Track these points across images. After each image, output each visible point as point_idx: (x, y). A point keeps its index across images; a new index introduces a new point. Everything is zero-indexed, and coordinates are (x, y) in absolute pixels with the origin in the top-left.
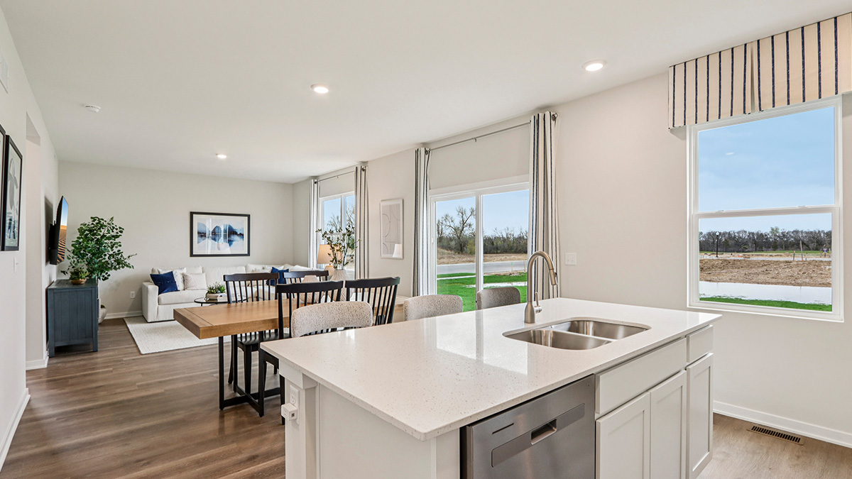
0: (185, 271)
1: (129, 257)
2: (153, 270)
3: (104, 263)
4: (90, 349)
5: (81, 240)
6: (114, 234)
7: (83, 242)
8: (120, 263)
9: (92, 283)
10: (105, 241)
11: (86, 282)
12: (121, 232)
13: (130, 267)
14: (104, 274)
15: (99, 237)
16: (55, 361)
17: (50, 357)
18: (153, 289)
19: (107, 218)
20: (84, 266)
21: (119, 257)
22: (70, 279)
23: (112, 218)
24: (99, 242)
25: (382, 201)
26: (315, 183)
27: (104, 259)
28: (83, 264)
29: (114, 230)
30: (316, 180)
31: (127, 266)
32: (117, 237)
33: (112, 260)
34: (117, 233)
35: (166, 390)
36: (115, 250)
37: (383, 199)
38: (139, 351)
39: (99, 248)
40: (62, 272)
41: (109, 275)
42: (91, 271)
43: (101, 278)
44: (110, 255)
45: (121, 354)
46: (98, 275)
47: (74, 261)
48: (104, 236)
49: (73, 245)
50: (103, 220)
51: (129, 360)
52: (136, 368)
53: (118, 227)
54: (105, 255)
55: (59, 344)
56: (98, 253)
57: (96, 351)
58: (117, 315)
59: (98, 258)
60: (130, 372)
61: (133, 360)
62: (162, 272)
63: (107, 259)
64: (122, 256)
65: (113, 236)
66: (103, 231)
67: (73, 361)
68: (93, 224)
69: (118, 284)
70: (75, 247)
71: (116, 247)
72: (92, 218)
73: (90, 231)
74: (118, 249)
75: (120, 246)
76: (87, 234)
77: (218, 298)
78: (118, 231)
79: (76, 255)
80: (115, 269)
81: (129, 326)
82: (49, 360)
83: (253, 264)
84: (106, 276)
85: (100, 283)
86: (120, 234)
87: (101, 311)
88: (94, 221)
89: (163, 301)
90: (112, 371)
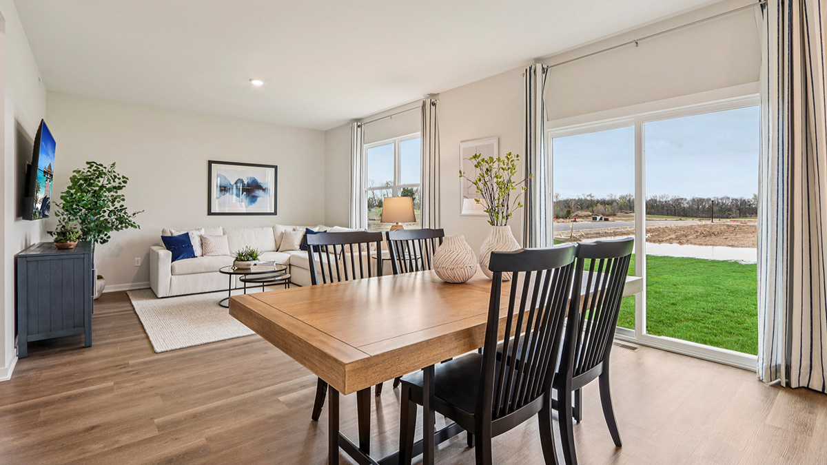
0: (203, 232)
1: (134, 214)
2: (163, 231)
3: (102, 222)
4: (80, 343)
5: (73, 191)
6: (116, 184)
7: (76, 193)
8: (123, 222)
9: (86, 246)
10: (105, 194)
11: (77, 246)
12: (125, 182)
13: (136, 227)
14: (102, 236)
15: (97, 188)
16: (26, 365)
17: (21, 358)
18: (165, 254)
19: (107, 164)
20: (76, 225)
21: (122, 214)
22: (55, 241)
23: (114, 164)
24: (96, 195)
25: (462, 142)
26: (359, 126)
27: (103, 216)
28: (75, 222)
29: (116, 180)
30: (359, 124)
31: (132, 226)
32: (120, 188)
33: (113, 217)
34: (120, 183)
35: (209, 439)
36: (117, 205)
37: (463, 139)
38: (152, 347)
39: (96, 203)
40: (48, 232)
41: (109, 237)
42: (85, 233)
43: (99, 240)
44: (111, 211)
45: (125, 353)
46: (95, 237)
47: (64, 219)
48: (102, 187)
49: (62, 197)
50: (101, 165)
51: (139, 364)
52: (150, 382)
53: (121, 176)
54: (105, 212)
55: (35, 338)
56: (95, 208)
57: (88, 346)
58: (119, 287)
59: (95, 215)
60: (142, 391)
61: (145, 363)
62: (176, 234)
63: (107, 217)
64: (125, 213)
65: (115, 188)
66: (103, 181)
67: (53, 366)
68: (89, 171)
69: (120, 249)
70: (65, 200)
71: (119, 202)
72: (88, 163)
73: (85, 180)
74: (120, 204)
75: (123, 200)
76: (81, 185)
77: (251, 267)
78: (121, 181)
79: (67, 210)
80: (117, 229)
81: (134, 302)
82: (17, 362)
83: (282, 224)
84: (105, 238)
85: (98, 246)
86: (123, 184)
87: (98, 284)
88: (90, 168)
89: (177, 270)
90: (111, 389)
